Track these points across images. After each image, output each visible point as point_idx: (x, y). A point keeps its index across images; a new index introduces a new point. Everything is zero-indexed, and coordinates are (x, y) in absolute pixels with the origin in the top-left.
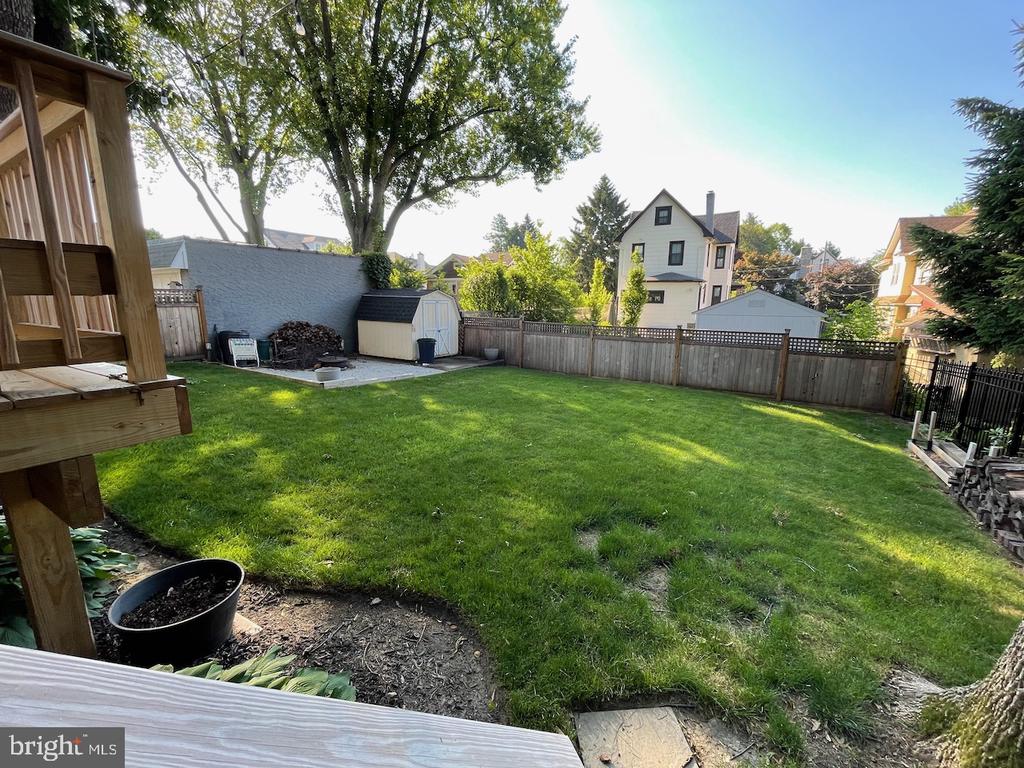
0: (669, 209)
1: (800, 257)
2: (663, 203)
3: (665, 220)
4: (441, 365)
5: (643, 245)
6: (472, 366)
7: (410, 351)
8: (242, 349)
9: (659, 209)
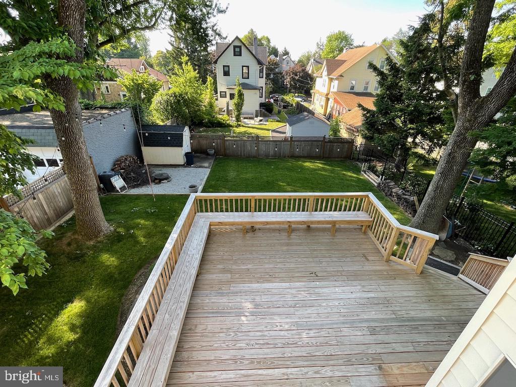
0: (240, 47)
1: (278, 58)
2: (237, 43)
3: (239, 54)
4: (198, 164)
5: (229, 66)
6: (212, 161)
7: (181, 160)
8: (118, 182)
9: (235, 47)
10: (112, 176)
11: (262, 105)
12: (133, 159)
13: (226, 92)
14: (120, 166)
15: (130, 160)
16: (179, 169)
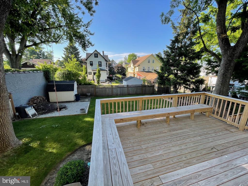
0: (97, 54)
1: (111, 62)
3: (97, 57)
4: (82, 100)
5: (92, 62)
6: (90, 99)
7: (73, 98)
8: (31, 111)
9: (95, 54)
10: (26, 107)
11: (108, 77)
12: (43, 98)
13: (91, 72)
14: (33, 102)
15: (41, 99)
16: (71, 103)
